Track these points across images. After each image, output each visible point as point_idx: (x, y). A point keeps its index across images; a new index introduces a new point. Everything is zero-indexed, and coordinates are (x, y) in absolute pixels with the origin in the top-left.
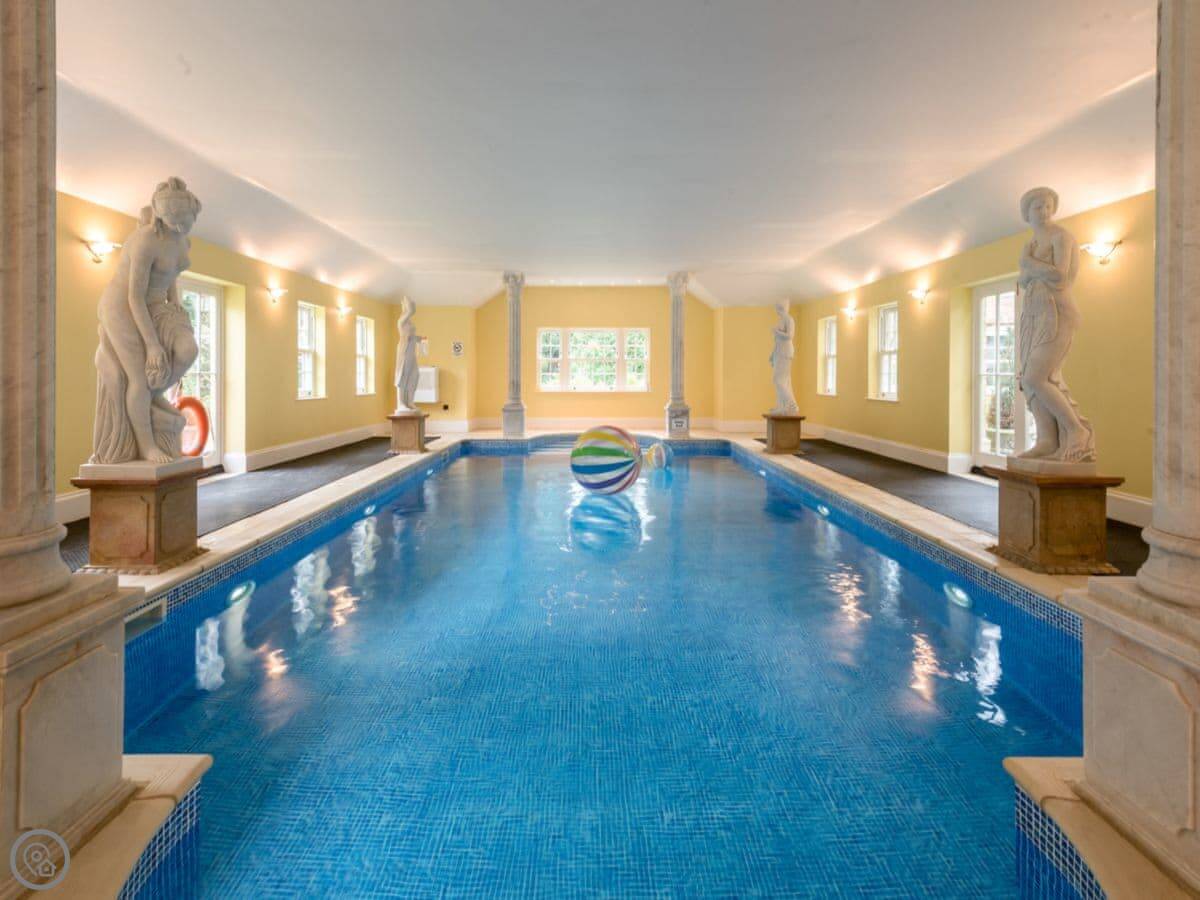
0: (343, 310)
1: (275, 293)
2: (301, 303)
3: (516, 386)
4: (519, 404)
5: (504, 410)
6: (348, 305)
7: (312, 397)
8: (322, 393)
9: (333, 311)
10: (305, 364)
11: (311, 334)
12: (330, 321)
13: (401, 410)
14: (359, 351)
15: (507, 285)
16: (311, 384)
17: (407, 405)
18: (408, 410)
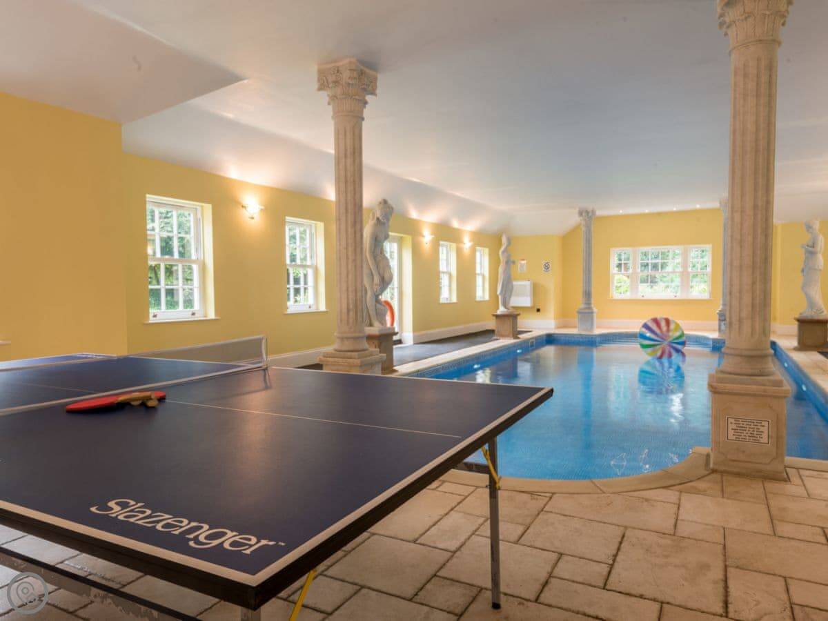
0: (467, 244)
1: (427, 237)
2: (441, 243)
3: (588, 295)
4: (590, 308)
5: (579, 313)
6: (470, 241)
7: (448, 302)
8: (454, 300)
9: (461, 245)
10: (445, 280)
11: (447, 262)
12: (459, 252)
13: (501, 310)
14: (478, 271)
15: (582, 218)
16: (448, 293)
17: (505, 307)
18: (506, 310)
